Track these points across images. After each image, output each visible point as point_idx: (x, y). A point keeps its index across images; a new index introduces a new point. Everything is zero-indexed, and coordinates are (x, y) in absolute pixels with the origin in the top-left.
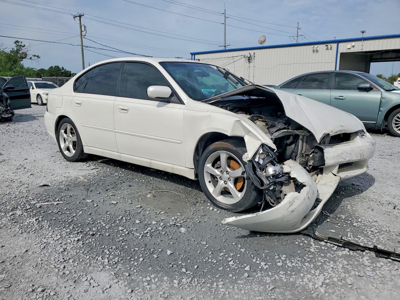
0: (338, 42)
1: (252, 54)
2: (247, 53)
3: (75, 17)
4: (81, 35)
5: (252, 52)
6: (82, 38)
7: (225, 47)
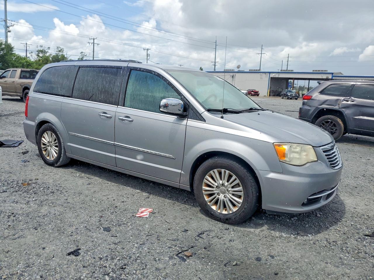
0: (270, 73)
1: (234, 75)
2: (232, 74)
3: (144, 49)
4: (147, 59)
5: (234, 74)
6: (147, 60)
7: (215, 62)
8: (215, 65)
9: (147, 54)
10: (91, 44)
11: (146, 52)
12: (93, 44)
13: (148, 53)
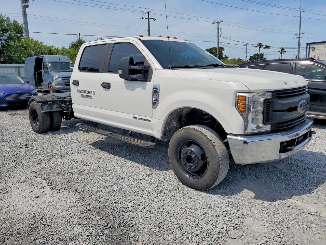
3: (214, 23)
4: (218, 35)
6: (218, 37)
7: (299, 35)
8: (300, 38)
9: (218, 29)
10: (144, 19)
11: (217, 26)
12: (147, 19)
13: (219, 27)
